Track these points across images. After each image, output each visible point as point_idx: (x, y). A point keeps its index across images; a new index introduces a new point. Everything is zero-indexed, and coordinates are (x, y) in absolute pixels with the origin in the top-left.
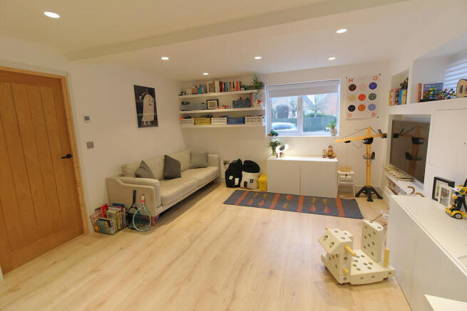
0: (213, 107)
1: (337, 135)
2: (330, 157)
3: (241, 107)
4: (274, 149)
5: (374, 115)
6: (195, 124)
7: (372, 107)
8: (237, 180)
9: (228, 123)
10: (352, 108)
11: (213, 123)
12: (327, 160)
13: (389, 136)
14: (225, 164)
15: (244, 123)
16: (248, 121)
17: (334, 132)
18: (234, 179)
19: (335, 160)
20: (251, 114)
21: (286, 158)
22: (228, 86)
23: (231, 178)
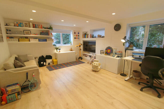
0: (27, 33)
1: (72, 45)
2: (71, 51)
3: (45, 35)
4: (57, 50)
5: (79, 40)
6: (19, 41)
7: (79, 38)
8: (45, 63)
9: (39, 41)
10: (75, 38)
11: (31, 41)
12: (72, 52)
13: (83, 45)
14: (35, 58)
15: (46, 41)
16: (48, 41)
17: (71, 44)
18: (43, 63)
19: (73, 51)
20: (49, 38)
21: (61, 52)
22: (37, 26)
23: (42, 63)
